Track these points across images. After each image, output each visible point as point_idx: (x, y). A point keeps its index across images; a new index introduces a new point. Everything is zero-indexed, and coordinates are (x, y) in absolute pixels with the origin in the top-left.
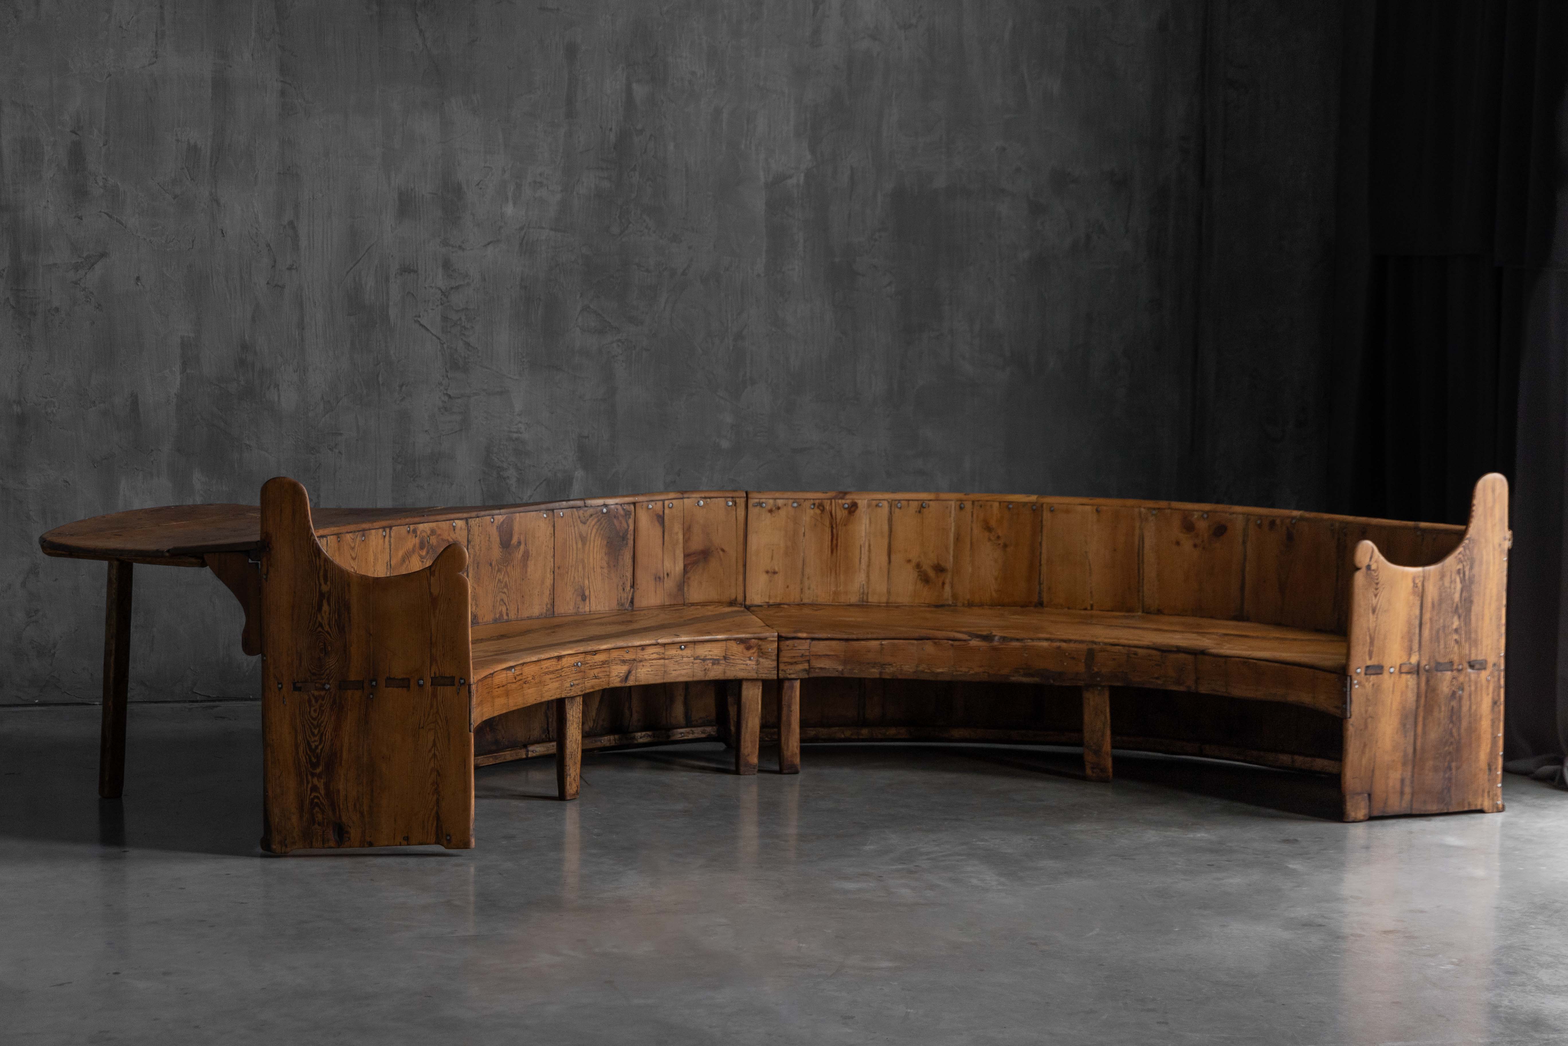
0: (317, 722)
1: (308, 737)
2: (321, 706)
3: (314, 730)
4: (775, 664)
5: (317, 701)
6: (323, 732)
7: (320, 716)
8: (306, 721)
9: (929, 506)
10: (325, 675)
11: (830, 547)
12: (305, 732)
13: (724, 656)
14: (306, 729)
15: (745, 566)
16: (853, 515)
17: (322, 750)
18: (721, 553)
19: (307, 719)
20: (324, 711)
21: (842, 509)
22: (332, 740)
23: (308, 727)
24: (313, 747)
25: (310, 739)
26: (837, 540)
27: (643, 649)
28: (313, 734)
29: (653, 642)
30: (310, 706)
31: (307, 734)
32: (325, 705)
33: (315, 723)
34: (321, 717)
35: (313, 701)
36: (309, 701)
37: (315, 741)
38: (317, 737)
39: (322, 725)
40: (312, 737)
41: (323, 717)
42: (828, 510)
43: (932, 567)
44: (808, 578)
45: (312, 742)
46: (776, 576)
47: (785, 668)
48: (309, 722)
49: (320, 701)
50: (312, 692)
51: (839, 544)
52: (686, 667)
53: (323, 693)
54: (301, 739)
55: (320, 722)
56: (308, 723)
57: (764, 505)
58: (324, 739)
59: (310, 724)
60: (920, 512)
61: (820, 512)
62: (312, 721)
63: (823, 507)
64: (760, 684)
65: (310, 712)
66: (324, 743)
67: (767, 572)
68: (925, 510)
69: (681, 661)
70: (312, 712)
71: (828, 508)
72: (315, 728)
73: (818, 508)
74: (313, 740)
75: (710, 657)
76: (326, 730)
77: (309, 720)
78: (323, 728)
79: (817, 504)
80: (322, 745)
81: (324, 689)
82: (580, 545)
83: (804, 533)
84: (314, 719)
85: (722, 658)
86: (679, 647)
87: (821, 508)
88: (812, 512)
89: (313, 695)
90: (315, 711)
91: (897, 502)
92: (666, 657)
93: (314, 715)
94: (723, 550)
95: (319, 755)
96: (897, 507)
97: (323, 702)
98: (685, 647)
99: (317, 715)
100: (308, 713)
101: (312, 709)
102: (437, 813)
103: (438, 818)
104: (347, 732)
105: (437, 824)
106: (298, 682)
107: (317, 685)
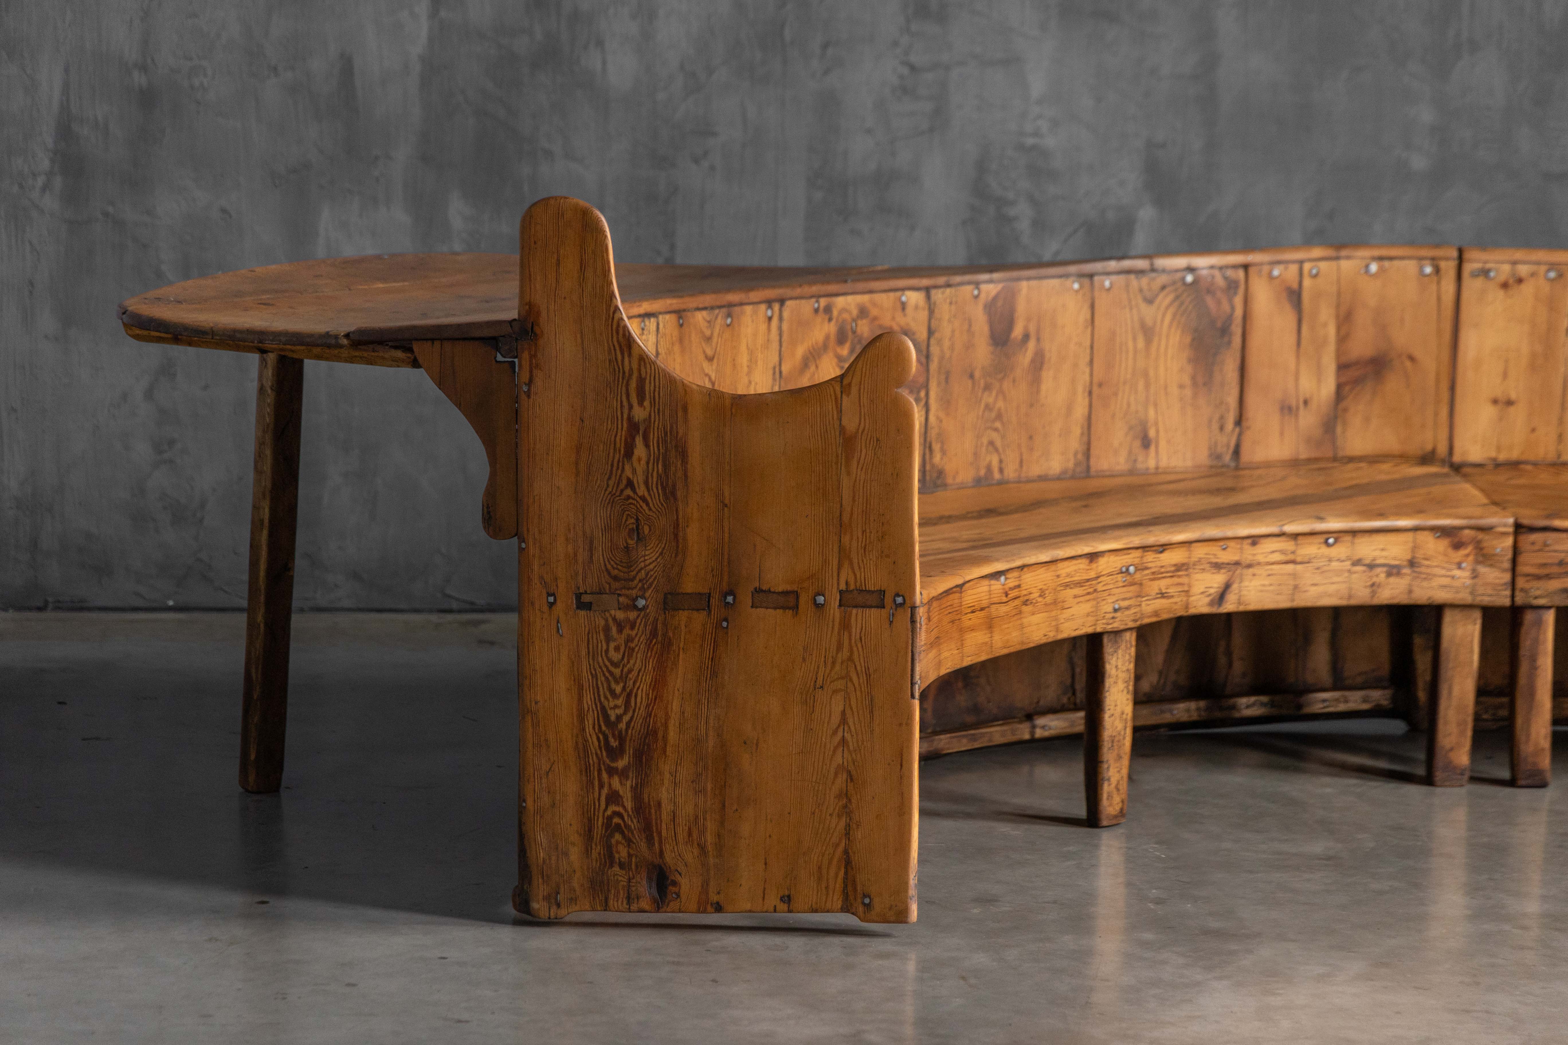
0: (620, 669)
1: (602, 699)
2: (629, 639)
3: (613, 685)
5: (620, 631)
6: (631, 691)
7: (625, 660)
8: (600, 667)
10: (636, 582)
12: (598, 688)
14: (599, 683)
17: (628, 724)
19: (601, 664)
20: (633, 649)
22: (648, 706)
23: (603, 679)
24: (613, 718)
25: (606, 703)
28: (612, 692)
30: (608, 639)
31: (602, 693)
32: (637, 639)
33: (617, 672)
34: (628, 662)
35: (614, 629)
36: (607, 629)
37: (616, 707)
38: (621, 700)
39: (630, 676)
40: (611, 699)
41: (632, 662)
45: (611, 708)
48: (605, 669)
49: (627, 631)
50: (613, 612)
53: (632, 615)
54: (590, 703)
55: (626, 670)
56: (603, 672)
58: (633, 704)
59: (607, 674)
62: (612, 669)
65: (607, 651)
66: (634, 711)
70: (612, 653)
72: (617, 682)
74: (612, 704)
76: (636, 687)
77: (606, 666)
78: (631, 682)
80: (630, 714)
81: (635, 607)
84: (615, 665)
89: (614, 619)
90: (617, 649)
93: (615, 656)
95: (624, 733)
97: (634, 633)
99: (620, 657)
100: (603, 653)
101: (612, 645)
102: (846, 852)
103: (848, 862)
104: (676, 692)
105: (846, 873)
106: (586, 593)
107: (621, 599)
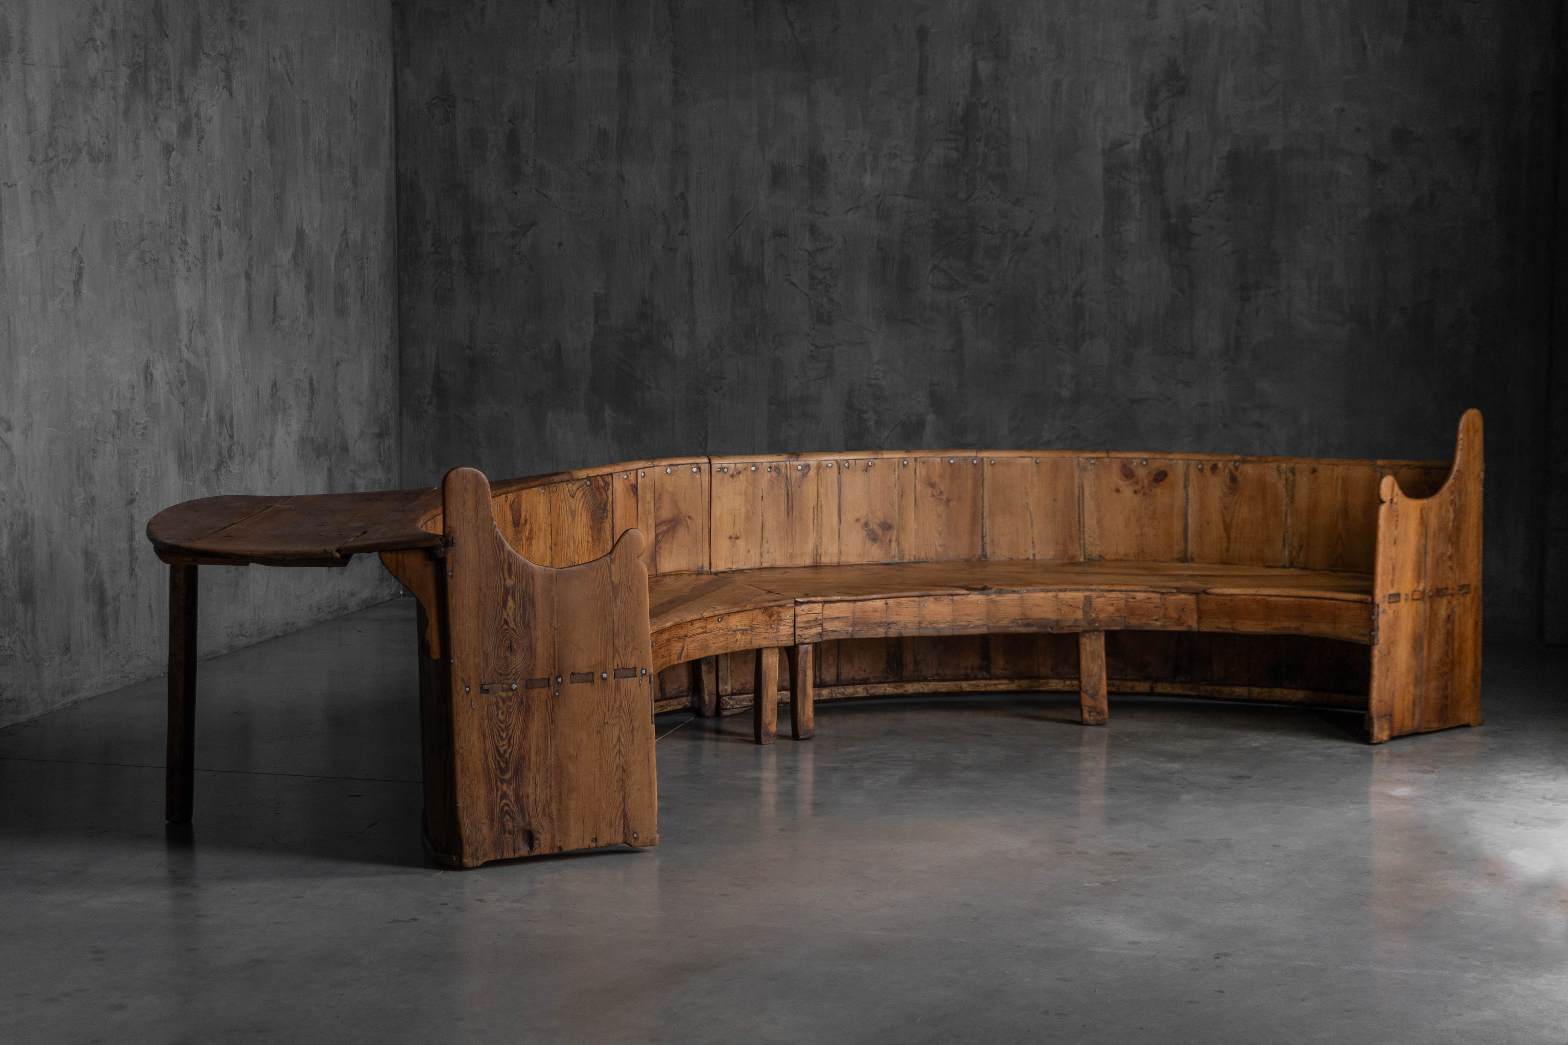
0: (505, 725)
1: (496, 742)
2: (509, 707)
3: (502, 734)
4: (792, 629)
5: (504, 704)
6: (511, 736)
7: (507, 719)
8: (494, 725)
9: (874, 465)
10: (511, 675)
11: (786, 510)
12: (494, 736)
13: (751, 626)
14: (494, 733)
15: (710, 532)
16: (807, 477)
17: (510, 754)
18: (689, 521)
19: (495, 722)
20: (511, 713)
21: (796, 471)
22: (519, 743)
23: (496, 731)
24: (502, 752)
25: (498, 744)
26: (792, 502)
27: (692, 624)
28: (501, 738)
29: (699, 616)
30: (498, 708)
31: (496, 739)
32: (513, 707)
33: (503, 726)
34: (509, 720)
35: (501, 704)
36: (497, 703)
37: (503, 746)
38: (506, 742)
39: (510, 727)
40: (501, 742)
41: (511, 720)
42: (783, 472)
43: (879, 525)
44: (767, 542)
45: (501, 747)
46: (738, 541)
47: (801, 633)
49: (508, 703)
50: (500, 693)
51: (794, 506)
52: (722, 639)
53: (510, 694)
54: (490, 744)
55: (508, 724)
56: (496, 727)
57: (726, 470)
58: (512, 742)
59: (498, 728)
60: (866, 471)
61: (777, 475)
62: (500, 724)
63: (780, 470)
64: (777, 651)
65: (498, 715)
66: (513, 747)
67: (730, 538)
68: (871, 468)
69: (718, 634)
70: (500, 716)
71: (783, 470)
72: (503, 732)
73: (774, 470)
74: (501, 745)
75: (740, 627)
76: (514, 732)
77: (497, 724)
78: (511, 731)
79: (773, 467)
80: (511, 749)
81: (511, 689)
82: (570, 519)
83: (762, 497)
84: (502, 722)
85: (749, 628)
86: (717, 620)
87: (778, 471)
88: (769, 474)
89: (501, 697)
90: (503, 713)
91: (845, 462)
92: (708, 631)
93: (502, 717)
94: (690, 518)
95: (508, 760)
96: (846, 467)
97: (511, 704)
98: (722, 619)
99: (504, 717)
100: (496, 716)
101: (500, 711)
102: (623, 811)
103: (625, 816)
104: (534, 734)
105: (624, 823)
106: (485, 684)
107: (504, 686)
